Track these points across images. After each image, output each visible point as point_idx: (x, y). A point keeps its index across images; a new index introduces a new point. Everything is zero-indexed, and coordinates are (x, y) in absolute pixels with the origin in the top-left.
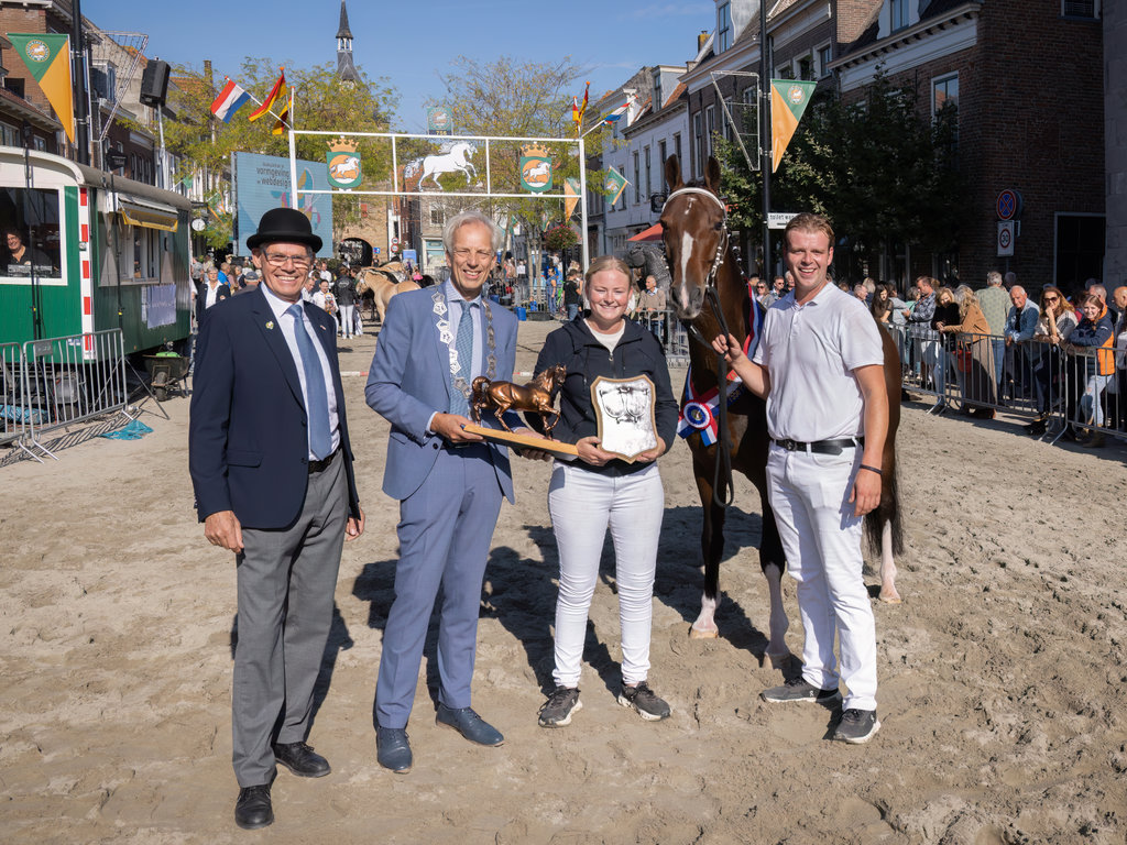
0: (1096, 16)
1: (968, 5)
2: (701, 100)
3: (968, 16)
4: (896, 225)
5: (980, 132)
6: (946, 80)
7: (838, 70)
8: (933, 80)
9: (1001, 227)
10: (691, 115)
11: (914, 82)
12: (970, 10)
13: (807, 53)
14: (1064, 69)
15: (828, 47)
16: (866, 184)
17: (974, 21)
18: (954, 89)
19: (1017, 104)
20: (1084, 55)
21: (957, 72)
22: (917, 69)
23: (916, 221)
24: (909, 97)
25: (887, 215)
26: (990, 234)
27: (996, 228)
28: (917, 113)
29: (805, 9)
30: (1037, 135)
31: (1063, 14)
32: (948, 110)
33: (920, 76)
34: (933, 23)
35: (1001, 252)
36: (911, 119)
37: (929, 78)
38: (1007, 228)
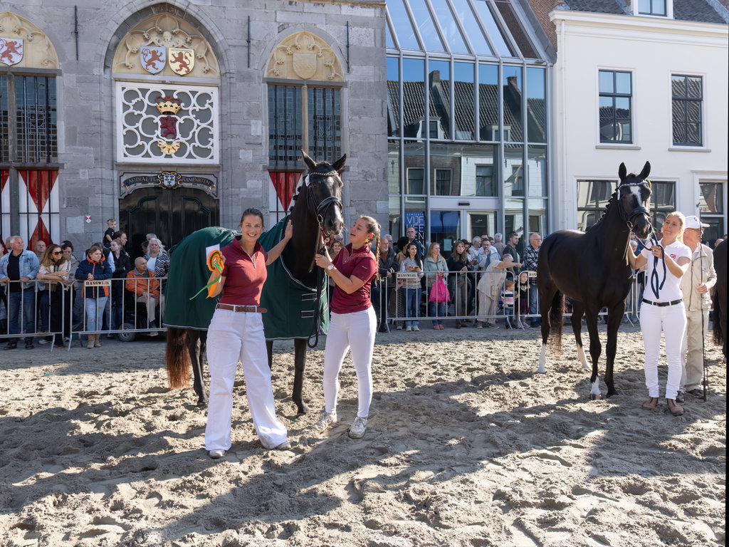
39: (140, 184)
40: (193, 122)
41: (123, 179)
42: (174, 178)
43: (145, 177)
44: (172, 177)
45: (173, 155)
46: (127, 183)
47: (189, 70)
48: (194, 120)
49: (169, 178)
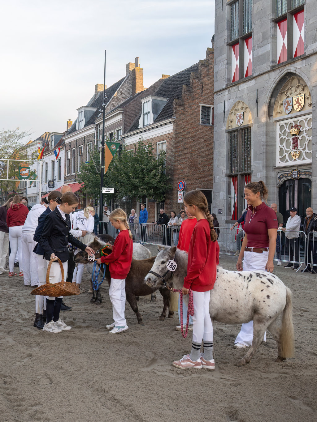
0: (211, 124)
1: (171, 119)
2: (70, 146)
3: (170, 123)
4: (145, 192)
5: (173, 161)
6: (162, 144)
7: (124, 138)
8: (157, 143)
9: (179, 193)
10: (66, 151)
11: (151, 143)
12: (171, 121)
13: (112, 131)
14: (200, 141)
15: (121, 129)
16: (136, 178)
17: (172, 124)
18: (165, 147)
19: (185, 152)
20: (207, 137)
21: (166, 141)
22: (152, 139)
23: (152, 191)
24: (150, 149)
25: (142, 189)
26: (176, 196)
27: (178, 194)
28: (152, 154)
29: (113, 116)
30: (191, 163)
31: (200, 123)
32: (163, 153)
33: (153, 141)
34: (158, 124)
35: (179, 202)
36: (150, 156)
37: (156, 142)
38: (181, 194)
39: (284, 178)
40: (305, 137)
41: (278, 176)
42: (297, 173)
43: (286, 174)
44: (296, 172)
45: (297, 159)
46: (280, 178)
47: (301, 107)
48: (306, 136)
49: (295, 173)
